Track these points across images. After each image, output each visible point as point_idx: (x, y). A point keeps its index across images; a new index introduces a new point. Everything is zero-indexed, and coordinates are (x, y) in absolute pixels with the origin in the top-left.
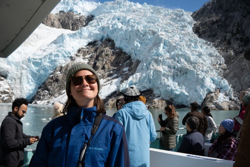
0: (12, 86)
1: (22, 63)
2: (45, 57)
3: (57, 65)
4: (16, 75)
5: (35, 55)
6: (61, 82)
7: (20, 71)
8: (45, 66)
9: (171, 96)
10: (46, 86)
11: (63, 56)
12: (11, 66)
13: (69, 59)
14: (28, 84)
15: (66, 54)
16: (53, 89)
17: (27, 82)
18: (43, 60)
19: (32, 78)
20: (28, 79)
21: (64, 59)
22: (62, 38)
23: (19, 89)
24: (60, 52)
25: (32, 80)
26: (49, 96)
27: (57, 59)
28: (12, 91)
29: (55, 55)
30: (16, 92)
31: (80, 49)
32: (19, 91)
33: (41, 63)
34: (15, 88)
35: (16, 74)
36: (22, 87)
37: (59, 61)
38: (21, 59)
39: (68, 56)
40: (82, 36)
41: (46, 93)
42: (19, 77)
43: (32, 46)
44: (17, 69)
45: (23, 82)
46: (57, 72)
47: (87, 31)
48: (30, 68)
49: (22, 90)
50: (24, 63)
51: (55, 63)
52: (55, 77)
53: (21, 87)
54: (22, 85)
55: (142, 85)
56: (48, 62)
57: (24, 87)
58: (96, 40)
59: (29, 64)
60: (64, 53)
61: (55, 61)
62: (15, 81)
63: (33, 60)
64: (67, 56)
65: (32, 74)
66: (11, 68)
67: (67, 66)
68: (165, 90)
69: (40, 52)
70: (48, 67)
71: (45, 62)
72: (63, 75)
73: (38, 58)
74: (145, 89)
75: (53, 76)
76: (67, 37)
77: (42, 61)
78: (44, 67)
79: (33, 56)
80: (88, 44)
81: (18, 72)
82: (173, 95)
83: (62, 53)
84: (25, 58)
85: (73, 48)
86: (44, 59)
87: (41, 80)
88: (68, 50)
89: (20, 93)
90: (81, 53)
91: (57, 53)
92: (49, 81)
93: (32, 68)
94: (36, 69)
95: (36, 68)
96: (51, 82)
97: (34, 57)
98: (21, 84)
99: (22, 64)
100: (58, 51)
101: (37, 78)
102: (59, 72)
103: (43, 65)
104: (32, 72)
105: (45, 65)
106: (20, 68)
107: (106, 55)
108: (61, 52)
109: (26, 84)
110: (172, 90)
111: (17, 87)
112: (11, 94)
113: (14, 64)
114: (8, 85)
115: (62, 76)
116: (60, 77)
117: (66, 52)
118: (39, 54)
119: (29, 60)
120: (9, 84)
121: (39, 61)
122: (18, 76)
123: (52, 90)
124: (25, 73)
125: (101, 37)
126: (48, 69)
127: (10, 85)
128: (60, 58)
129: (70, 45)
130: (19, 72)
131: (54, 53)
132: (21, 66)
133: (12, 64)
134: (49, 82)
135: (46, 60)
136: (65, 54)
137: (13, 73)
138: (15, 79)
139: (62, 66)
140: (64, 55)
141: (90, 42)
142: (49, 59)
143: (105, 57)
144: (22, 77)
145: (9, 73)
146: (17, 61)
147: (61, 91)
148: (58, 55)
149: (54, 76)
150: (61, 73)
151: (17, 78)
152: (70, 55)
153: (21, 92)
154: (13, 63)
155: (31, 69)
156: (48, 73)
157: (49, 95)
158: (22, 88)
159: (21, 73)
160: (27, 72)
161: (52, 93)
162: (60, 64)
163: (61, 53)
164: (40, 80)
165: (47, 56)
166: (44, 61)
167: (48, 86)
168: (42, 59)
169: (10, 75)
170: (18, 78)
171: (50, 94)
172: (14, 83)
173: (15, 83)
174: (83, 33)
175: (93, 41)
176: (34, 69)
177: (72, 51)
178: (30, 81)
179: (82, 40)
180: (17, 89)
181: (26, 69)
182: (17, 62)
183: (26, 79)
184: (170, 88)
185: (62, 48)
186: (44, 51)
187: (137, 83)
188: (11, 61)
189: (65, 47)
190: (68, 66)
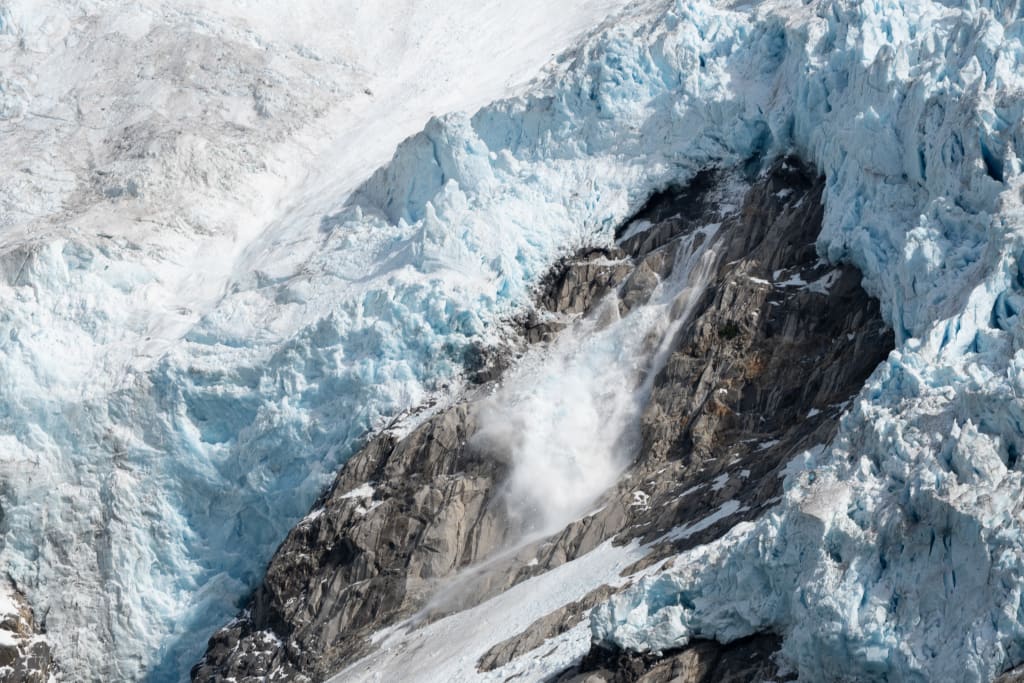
0: (42, 597)
1: (112, 413)
2: (280, 359)
3: (367, 421)
4: (68, 507)
5: (211, 340)
6: (370, 567)
7: (93, 478)
8: (282, 432)
9: (848, 673)
10: (273, 596)
11: (413, 345)
12: (29, 442)
13: (458, 369)
14: (160, 578)
15: (439, 329)
16: (316, 617)
17: (150, 558)
18: (264, 379)
19: (191, 525)
20: (163, 536)
21: (416, 373)
22: (434, 161)
23: (90, 620)
24: (388, 319)
25: (186, 540)
26: (281, 670)
27: (365, 373)
28: (38, 638)
29: (351, 334)
30: (68, 642)
31: (563, 260)
32: (94, 636)
33: (256, 402)
34: (58, 615)
35: (68, 500)
36: (113, 603)
37: (381, 388)
38: (105, 379)
39: (449, 348)
40: (603, 124)
41: (267, 646)
42: (93, 527)
43: (199, 229)
44: (77, 465)
45: (123, 559)
46: (352, 488)
47: (648, 70)
48: (169, 449)
49: (117, 627)
50: (125, 410)
51: (351, 409)
52: (332, 530)
53: (107, 601)
54: (118, 591)
55: (725, 607)
56: (306, 395)
57: (126, 600)
58: (710, 165)
59: (163, 416)
60: (418, 318)
61: (353, 388)
62: (64, 556)
63: (190, 385)
64: (437, 342)
65: (191, 497)
66: (31, 454)
67: (421, 442)
68: (814, 637)
69: (246, 312)
70: (302, 435)
71: (285, 401)
72: (391, 514)
73: (225, 369)
74: (740, 632)
75: (318, 521)
76: (469, 150)
77: (262, 389)
78: (278, 442)
79: (195, 353)
80: (642, 202)
81: (80, 483)
82: (854, 669)
83: (404, 324)
84: (129, 370)
85: (496, 266)
86: (273, 375)
87: (258, 540)
88: (454, 296)
89: (96, 651)
90: (571, 304)
91: (370, 321)
92: (293, 558)
93: (189, 449)
94: (219, 453)
95: (218, 447)
96: (303, 563)
97: (201, 364)
98: (106, 577)
99: (109, 424)
100: (378, 304)
101: (227, 529)
102: (366, 491)
103: (263, 426)
104: (185, 482)
105: (281, 426)
106: (99, 453)
107: (721, 334)
108: (397, 313)
109: (148, 579)
110: (844, 637)
111: (76, 607)
112: (33, 664)
113: (51, 421)
114: (11, 591)
115: (378, 522)
116: (365, 525)
117: (431, 315)
118: (239, 331)
119: (161, 386)
120: (14, 584)
121: (239, 392)
122: (80, 515)
123: (307, 630)
124: (134, 489)
125: (747, 142)
126: (304, 455)
127: (28, 591)
128: (388, 367)
129: (473, 248)
130: (92, 485)
131: (343, 326)
132: (105, 438)
133: (35, 428)
134: (289, 570)
135: (288, 383)
136: (427, 328)
137: (44, 493)
138: (59, 543)
139: (391, 440)
140: (420, 339)
141: (663, 187)
142: (314, 369)
143: (714, 348)
144: (113, 525)
145: (14, 500)
146: (73, 396)
147: (366, 629)
148: (378, 336)
149: (329, 521)
150: (375, 498)
151: (73, 534)
152: (462, 340)
153: (109, 640)
154: (42, 419)
155: (183, 458)
156: (304, 486)
157: (283, 661)
158: (114, 613)
159: (107, 496)
160: (148, 482)
161: (303, 647)
162: (388, 413)
163: (395, 321)
164: (248, 537)
165: (299, 348)
166: (274, 389)
167: (286, 598)
168: (259, 371)
169: (22, 512)
170: (85, 535)
171: (287, 656)
172: (52, 574)
173: (66, 574)
174: (610, 104)
175: (683, 177)
176: (202, 460)
177: (486, 299)
178: (175, 549)
179: (603, 167)
180: (78, 624)
181: (142, 460)
182: (70, 410)
183: (145, 537)
184: (838, 626)
185: (407, 275)
186: (283, 297)
187: (699, 593)
188: (25, 402)
189: (434, 268)
190: (431, 438)
